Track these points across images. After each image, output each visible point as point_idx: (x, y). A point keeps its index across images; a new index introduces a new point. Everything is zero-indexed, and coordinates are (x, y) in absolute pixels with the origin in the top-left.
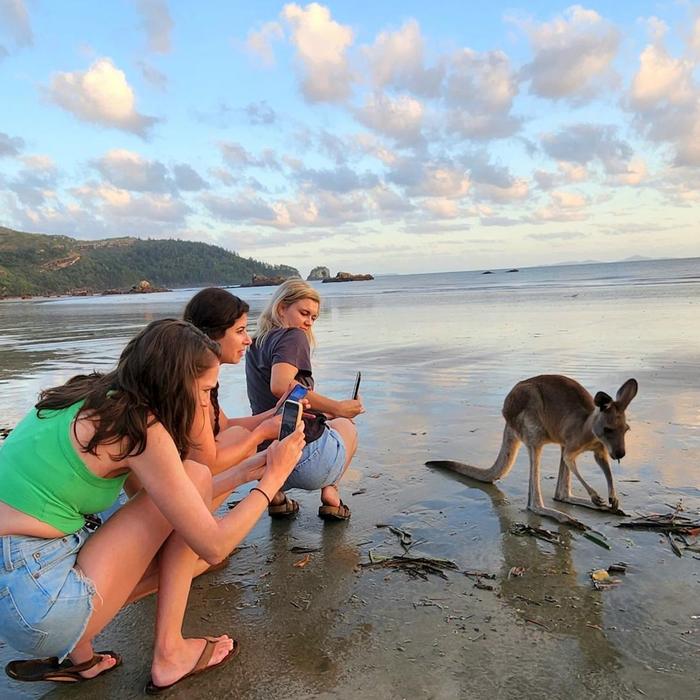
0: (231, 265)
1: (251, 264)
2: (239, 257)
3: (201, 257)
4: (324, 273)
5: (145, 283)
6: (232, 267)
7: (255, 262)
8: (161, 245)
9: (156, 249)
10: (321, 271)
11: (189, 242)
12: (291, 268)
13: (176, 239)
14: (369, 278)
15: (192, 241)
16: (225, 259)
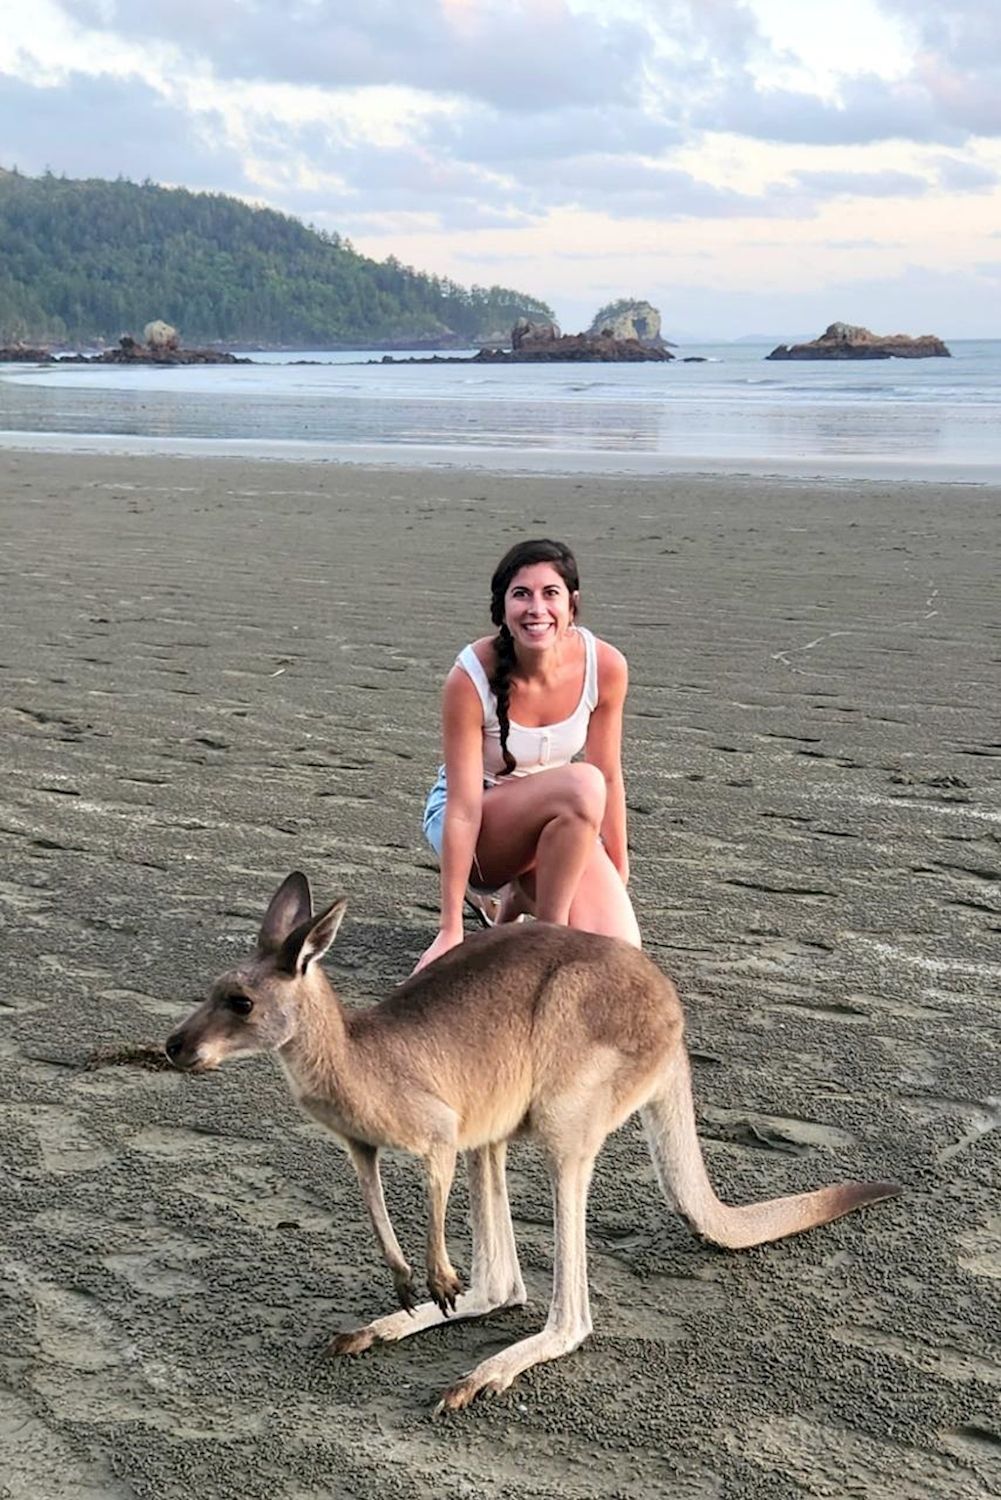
0: (328, 280)
1: (393, 281)
2: (351, 254)
3: (222, 247)
4: (640, 325)
5: (160, 330)
6: (329, 289)
7: (409, 272)
8: (89, 197)
9: (73, 211)
10: (631, 316)
11: (181, 194)
12: (527, 300)
13: (138, 181)
14: (933, 348)
15: (195, 190)
16: (305, 258)
